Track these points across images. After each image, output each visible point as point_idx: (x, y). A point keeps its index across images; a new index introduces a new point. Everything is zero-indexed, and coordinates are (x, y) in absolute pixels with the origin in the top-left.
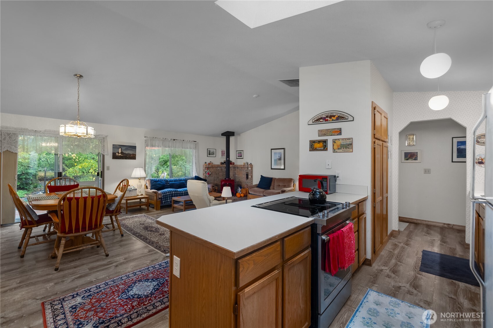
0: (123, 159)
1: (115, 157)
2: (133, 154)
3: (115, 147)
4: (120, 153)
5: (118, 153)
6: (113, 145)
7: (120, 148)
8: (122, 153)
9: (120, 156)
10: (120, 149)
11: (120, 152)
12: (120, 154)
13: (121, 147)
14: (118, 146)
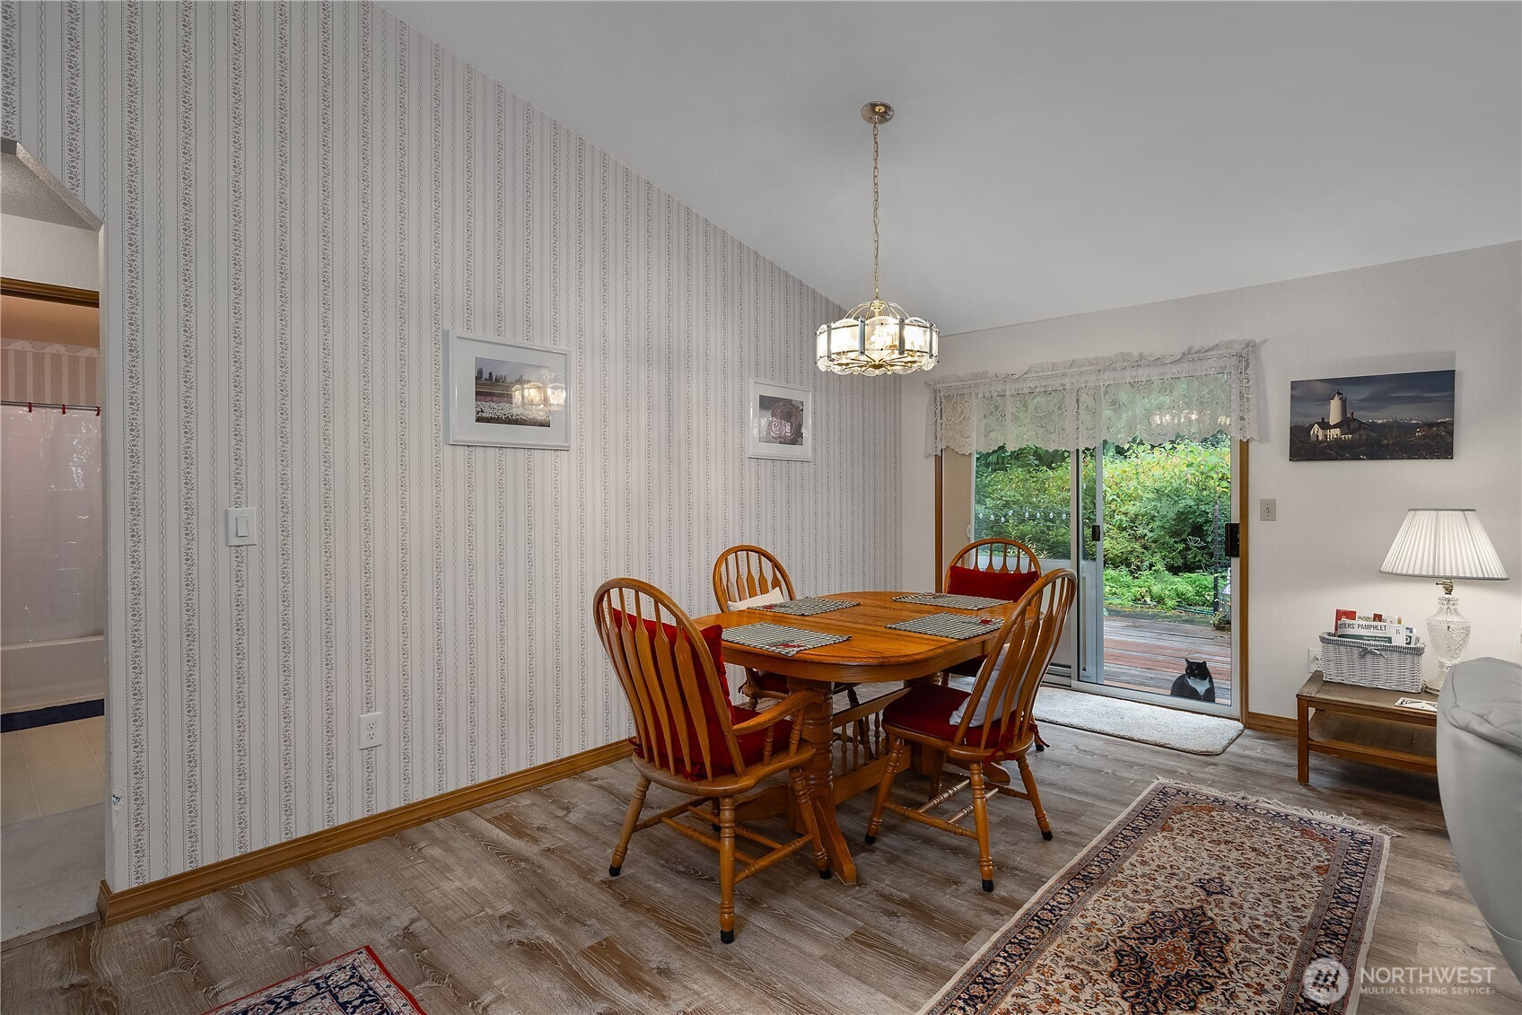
0: (1356, 457)
1: (1304, 448)
2: (1431, 425)
3: (1302, 393)
4: (1335, 426)
5: (1325, 425)
6: (1294, 385)
7: (1337, 398)
8: (1345, 424)
9: (1337, 440)
10: (1335, 405)
11: (1334, 418)
12: (1335, 433)
13: (1342, 389)
14: (1319, 385)
